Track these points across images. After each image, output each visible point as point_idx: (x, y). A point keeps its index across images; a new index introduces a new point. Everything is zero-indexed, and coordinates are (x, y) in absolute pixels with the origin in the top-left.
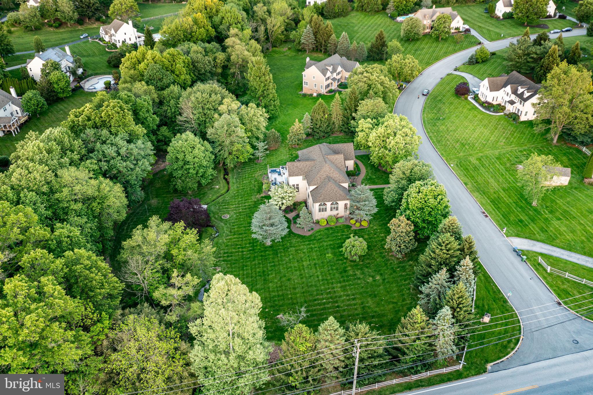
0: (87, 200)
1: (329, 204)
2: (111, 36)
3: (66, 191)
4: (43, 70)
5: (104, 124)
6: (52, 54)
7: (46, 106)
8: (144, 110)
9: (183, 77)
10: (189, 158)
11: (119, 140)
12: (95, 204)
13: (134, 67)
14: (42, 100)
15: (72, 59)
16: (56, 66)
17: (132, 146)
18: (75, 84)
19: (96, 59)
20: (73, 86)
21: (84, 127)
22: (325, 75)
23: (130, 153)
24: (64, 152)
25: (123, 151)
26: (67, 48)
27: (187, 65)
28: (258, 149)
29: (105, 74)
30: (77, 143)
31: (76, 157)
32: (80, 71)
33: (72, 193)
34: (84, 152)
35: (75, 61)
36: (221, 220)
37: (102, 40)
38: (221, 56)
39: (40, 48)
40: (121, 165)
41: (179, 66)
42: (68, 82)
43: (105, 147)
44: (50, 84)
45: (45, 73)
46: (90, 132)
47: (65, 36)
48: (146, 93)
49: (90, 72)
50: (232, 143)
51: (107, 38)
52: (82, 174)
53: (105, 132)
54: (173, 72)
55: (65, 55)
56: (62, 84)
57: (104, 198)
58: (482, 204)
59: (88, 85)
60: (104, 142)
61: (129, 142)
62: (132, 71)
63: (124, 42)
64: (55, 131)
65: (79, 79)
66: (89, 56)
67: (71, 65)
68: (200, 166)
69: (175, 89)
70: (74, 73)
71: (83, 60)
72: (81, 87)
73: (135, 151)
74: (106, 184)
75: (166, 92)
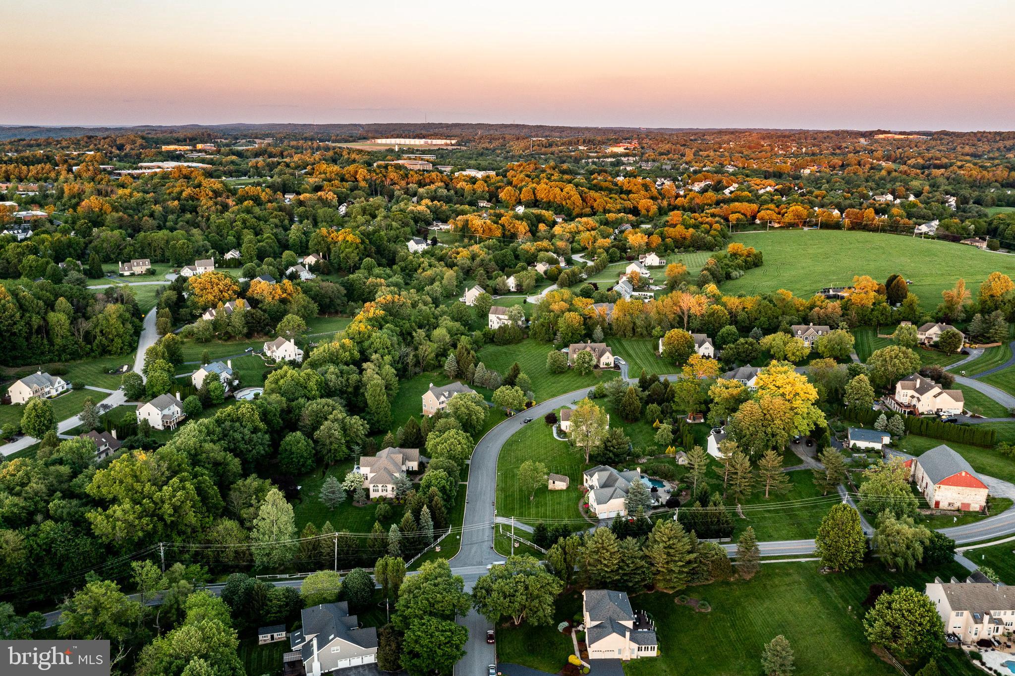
0: (217, 464)
1: (380, 486)
2: (272, 352)
3: (204, 455)
4: (205, 380)
5: (238, 419)
6: (215, 367)
7: (201, 409)
8: (272, 414)
9: (314, 392)
10: (294, 449)
11: (246, 431)
12: (220, 468)
13: (276, 382)
14: (199, 404)
15: (231, 372)
16: (216, 377)
17: (254, 435)
18: (230, 393)
19: (254, 372)
20: (226, 395)
21: (225, 420)
22: (438, 399)
23: (251, 440)
24: (208, 434)
25: (247, 437)
26: (229, 362)
27: (319, 384)
28: (354, 451)
29: (258, 386)
30: (218, 430)
31: (215, 438)
32: (236, 382)
33: (207, 458)
34: (221, 436)
35: (234, 374)
36: (307, 495)
37: (264, 354)
38: (354, 377)
39: (206, 360)
40: (242, 446)
41: (312, 384)
42: (223, 391)
43: (235, 434)
44: (208, 391)
45: (206, 383)
46: (228, 423)
47: (231, 349)
48: (278, 402)
49: (245, 384)
50: (331, 443)
51: (269, 354)
52: (216, 447)
53: (237, 424)
54: (306, 388)
55: (226, 368)
56: (218, 392)
57: (227, 464)
58: (497, 498)
59: (239, 395)
60: (235, 431)
61: (252, 433)
62: (273, 385)
63: (283, 358)
64: (205, 421)
65: (234, 389)
66: (248, 369)
67: (229, 377)
68: (302, 456)
69: (302, 401)
70: (230, 383)
71: (241, 373)
72: (233, 397)
73: (255, 439)
74: (230, 456)
75: (294, 403)
